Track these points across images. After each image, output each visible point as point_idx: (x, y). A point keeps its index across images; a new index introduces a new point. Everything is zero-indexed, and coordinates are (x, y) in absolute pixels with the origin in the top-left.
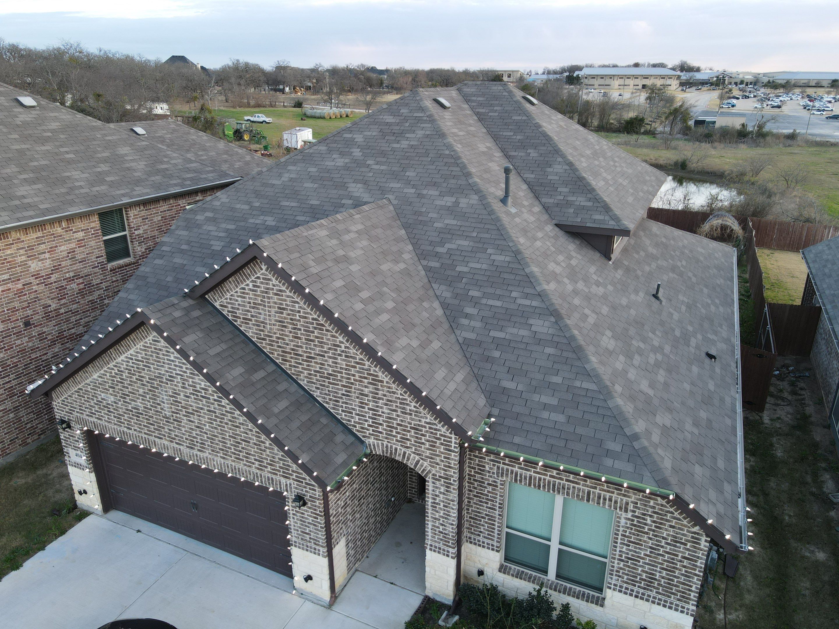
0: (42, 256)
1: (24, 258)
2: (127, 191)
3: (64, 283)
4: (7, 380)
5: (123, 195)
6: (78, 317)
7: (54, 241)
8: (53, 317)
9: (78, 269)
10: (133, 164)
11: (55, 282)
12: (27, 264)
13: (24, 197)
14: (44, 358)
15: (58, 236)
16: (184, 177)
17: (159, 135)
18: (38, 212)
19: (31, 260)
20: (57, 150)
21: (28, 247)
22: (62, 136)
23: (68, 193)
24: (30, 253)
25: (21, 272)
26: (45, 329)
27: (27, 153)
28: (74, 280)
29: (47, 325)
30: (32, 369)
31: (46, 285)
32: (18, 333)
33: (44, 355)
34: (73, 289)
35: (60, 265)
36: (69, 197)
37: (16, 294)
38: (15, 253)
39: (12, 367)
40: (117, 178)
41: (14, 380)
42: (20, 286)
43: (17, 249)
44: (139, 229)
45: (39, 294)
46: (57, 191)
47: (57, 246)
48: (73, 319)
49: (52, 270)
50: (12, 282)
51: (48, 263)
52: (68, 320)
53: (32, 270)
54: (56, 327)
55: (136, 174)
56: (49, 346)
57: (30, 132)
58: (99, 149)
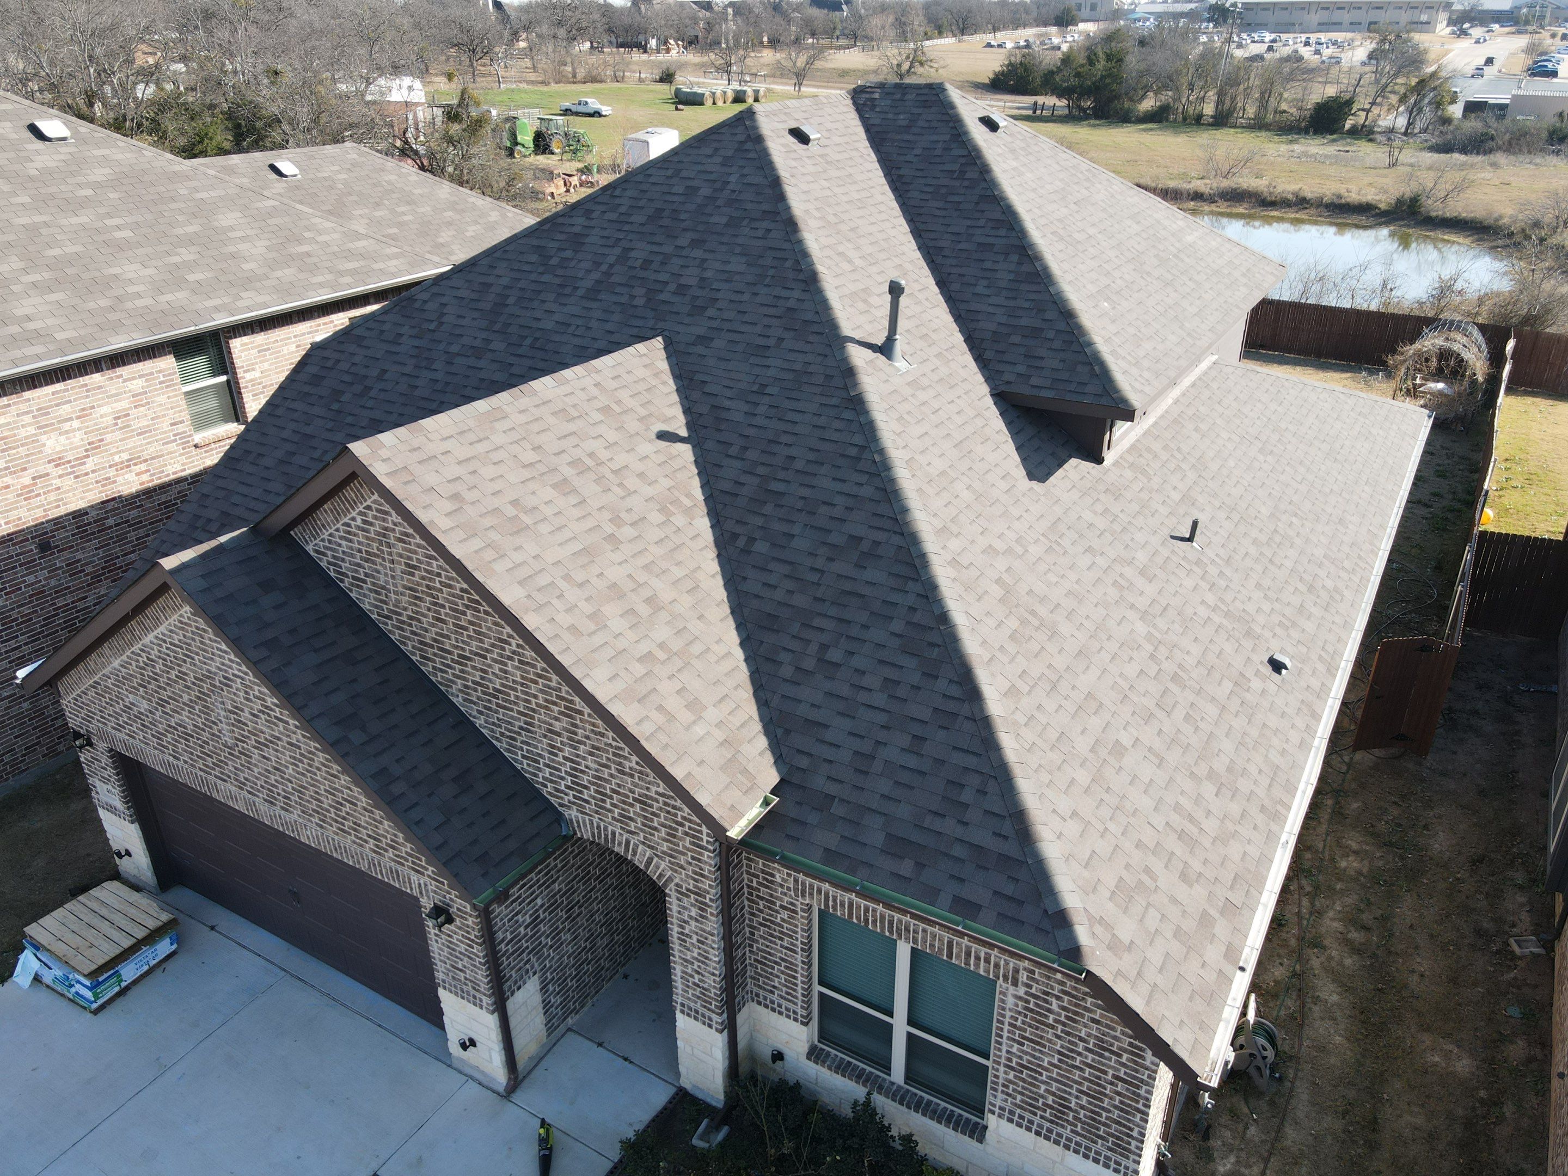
0: (66, 426)
1: (31, 430)
2: (227, 300)
3: (111, 473)
4: (13, 644)
5: (217, 309)
6: (141, 532)
7: (87, 397)
8: (93, 533)
9: (134, 447)
10: (242, 247)
11: (93, 471)
12: (38, 441)
13: (29, 318)
14: (81, 605)
15: (94, 389)
16: (341, 267)
17: (324, 175)
18: (51, 347)
19: (45, 433)
20: (100, 224)
21: (38, 410)
22: (112, 196)
23: (112, 309)
24: (43, 421)
25: (27, 455)
26: (79, 555)
27: (44, 231)
28: (128, 466)
29: (82, 548)
30: (59, 625)
31: (76, 477)
32: (29, 562)
33: (80, 600)
34: (129, 483)
35: (101, 440)
36: (112, 317)
37: (21, 495)
38: (15, 422)
39: (22, 623)
40: (209, 275)
41: (26, 644)
42: (27, 480)
43: (18, 415)
44: (253, 370)
45: (64, 492)
46: (92, 305)
47: (93, 407)
48: (132, 536)
49: (86, 451)
50: (11, 473)
51: (78, 438)
52: (121, 538)
53: (47, 451)
54: (100, 551)
55: (246, 266)
56: (89, 585)
57: (53, 190)
58: (180, 218)
